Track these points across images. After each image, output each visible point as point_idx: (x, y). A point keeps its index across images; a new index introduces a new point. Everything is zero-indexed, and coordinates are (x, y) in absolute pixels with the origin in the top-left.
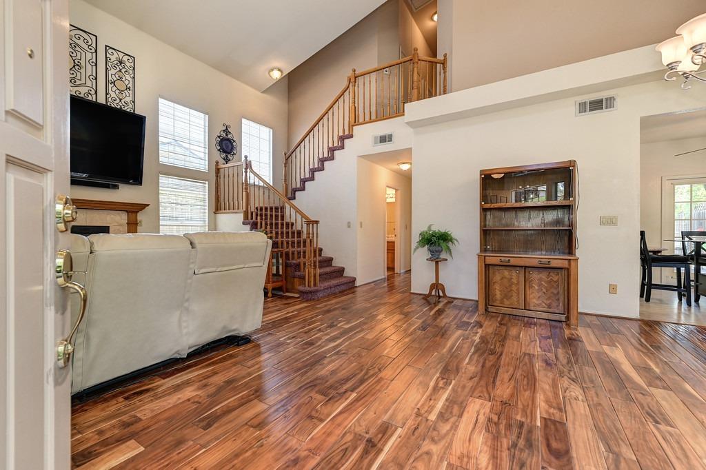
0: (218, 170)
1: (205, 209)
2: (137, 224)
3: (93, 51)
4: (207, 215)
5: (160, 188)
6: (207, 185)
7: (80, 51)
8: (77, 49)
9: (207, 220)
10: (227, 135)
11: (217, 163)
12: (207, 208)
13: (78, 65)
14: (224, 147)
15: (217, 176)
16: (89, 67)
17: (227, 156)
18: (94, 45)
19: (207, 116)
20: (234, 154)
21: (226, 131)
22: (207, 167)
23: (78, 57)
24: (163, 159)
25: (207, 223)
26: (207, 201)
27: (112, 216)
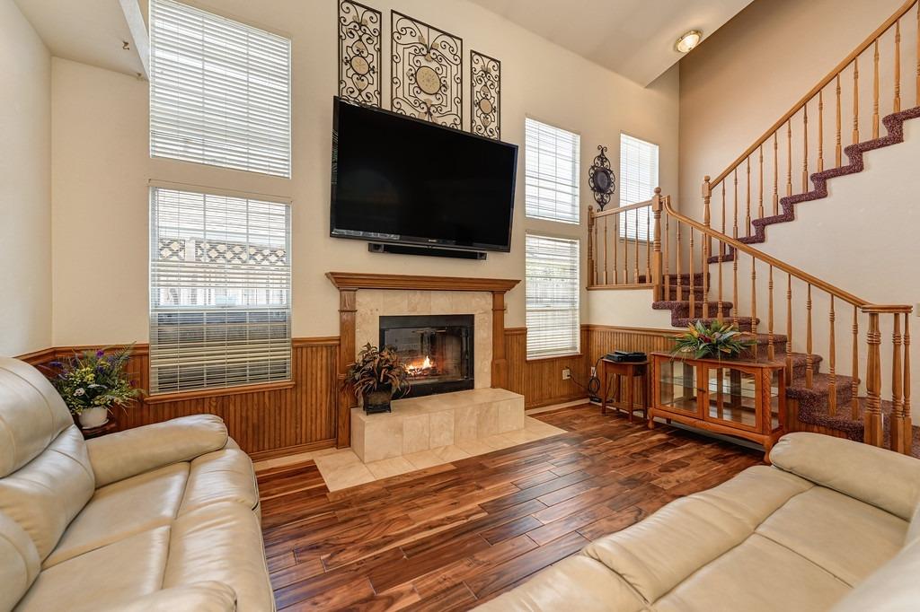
0: (592, 221)
1: (574, 284)
2: (503, 310)
3: (458, 62)
4: (578, 292)
5: (527, 255)
6: (578, 246)
7: (446, 64)
8: (444, 62)
9: (578, 300)
10: (602, 164)
11: (590, 209)
12: (578, 281)
13: (444, 85)
14: (599, 183)
15: (590, 231)
16: (454, 85)
17: (602, 197)
18: (459, 54)
19: (578, 138)
20: (612, 193)
21: (602, 158)
22: (578, 217)
23: (444, 75)
24: (531, 210)
25: (577, 305)
26: (578, 271)
27: (478, 300)
